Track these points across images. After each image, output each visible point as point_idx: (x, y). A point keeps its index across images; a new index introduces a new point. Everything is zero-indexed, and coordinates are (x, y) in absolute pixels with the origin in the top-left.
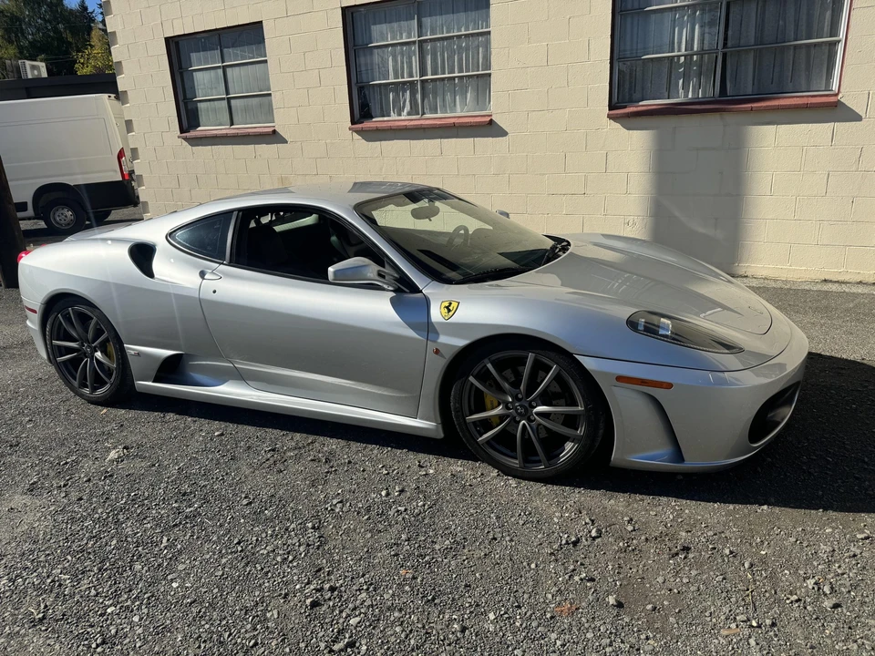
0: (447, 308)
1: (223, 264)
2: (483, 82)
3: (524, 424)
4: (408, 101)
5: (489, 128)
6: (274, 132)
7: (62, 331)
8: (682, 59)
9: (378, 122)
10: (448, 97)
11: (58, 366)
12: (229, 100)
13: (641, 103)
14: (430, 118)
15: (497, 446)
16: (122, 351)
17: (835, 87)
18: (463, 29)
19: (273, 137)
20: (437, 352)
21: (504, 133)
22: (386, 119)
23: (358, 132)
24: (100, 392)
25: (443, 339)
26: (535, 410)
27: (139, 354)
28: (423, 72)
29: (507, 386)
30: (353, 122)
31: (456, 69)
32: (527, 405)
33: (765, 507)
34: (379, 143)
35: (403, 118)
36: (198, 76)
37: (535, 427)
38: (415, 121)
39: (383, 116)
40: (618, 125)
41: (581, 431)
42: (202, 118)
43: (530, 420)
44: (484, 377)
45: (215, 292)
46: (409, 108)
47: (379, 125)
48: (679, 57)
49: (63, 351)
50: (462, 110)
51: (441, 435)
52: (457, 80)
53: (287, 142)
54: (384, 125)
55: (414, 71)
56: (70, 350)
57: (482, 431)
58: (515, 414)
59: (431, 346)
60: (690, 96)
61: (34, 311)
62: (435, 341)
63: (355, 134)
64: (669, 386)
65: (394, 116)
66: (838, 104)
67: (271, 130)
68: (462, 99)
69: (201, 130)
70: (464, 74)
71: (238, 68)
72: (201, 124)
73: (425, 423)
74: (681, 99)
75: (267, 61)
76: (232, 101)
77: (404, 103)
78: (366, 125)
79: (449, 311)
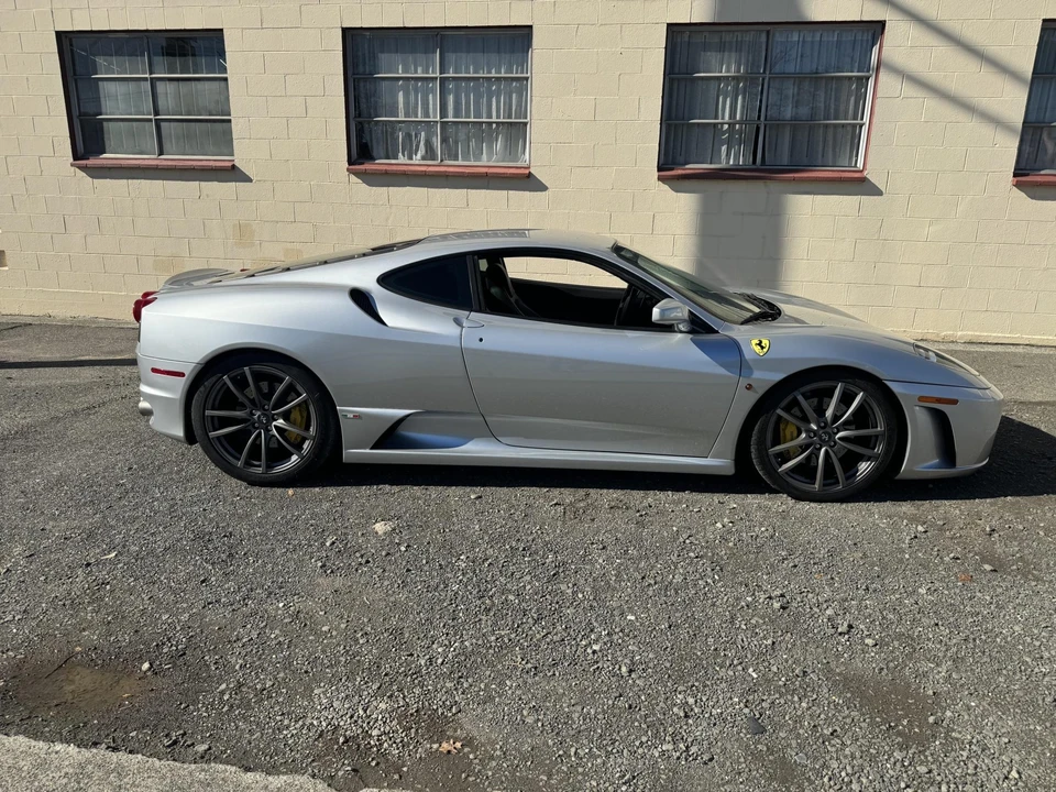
0: (759, 345)
2: (516, 131)
3: (828, 449)
4: (422, 143)
5: (528, 182)
6: (234, 167)
8: (726, 127)
9: (381, 164)
10: (473, 143)
12: (158, 122)
13: (687, 167)
14: (460, 164)
15: (797, 476)
16: (332, 415)
17: (860, 165)
18: (493, 71)
19: (233, 173)
20: (749, 387)
21: (542, 187)
22: (393, 161)
23: (357, 174)
25: (757, 374)
26: (837, 436)
28: (444, 113)
30: (350, 162)
31: (484, 115)
32: (831, 432)
34: (387, 188)
35: (413, 162)
36: (106, 88)
37: (837, 451)
38: (433, 167)
39: (389, 158)
40: (666, 187)
42: (110, 141)
43: (832, 445)
46: (424, 152)
47: (384, 168)
48: (722, 124)
50: (490, 158)
52: (494, 126)
53: (251, 181)
54: (394, 168)
55: (431, 111)
56: (233, 421)
57: (784, 461)
59: (744, 382)
60: (731, 163)
61: (179, 374)
62: (749, 377)
63: (352, 177)
64: (954, 402)
65: (402, 159)
66: (864, 180)
67: (230, 164)
68: (490, 147)
69: (108, 157)
70: (494, 119)
71: (176, 83)
72: (107, 150)
73: (718, 461)
74: (723, 165)
75: (226, 79)
76: (162, 124)
77: (418, 147)
78: (367, 166)
79: (762, 348)
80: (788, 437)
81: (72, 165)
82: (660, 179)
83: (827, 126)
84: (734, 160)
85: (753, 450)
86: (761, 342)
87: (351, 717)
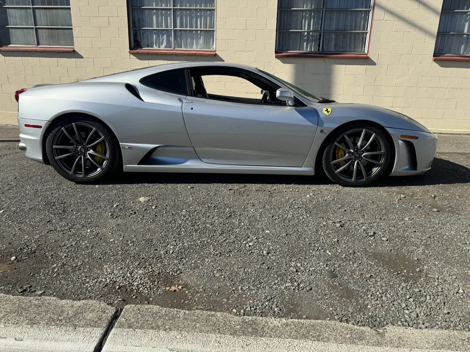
2: (209, 34)
4: (165, 40)
5: (215, 58)
6: (74, 51)
8: (306, 33)
9: (145, 49)
10: (189, 40)
12: (37, 29)
13: (288, 52)
17: (366, 51)
18: (198, 6)
19: (73, 54)
20: (322, 131)
21: (222, 61)
22: (151, 48)
23: (133, 54)
24: (91, 175)
25: (326, 125)
26: (363, 155)
28: (175, 26)
30: (130, 49)
31: (194, 27)
32: (360, 153)
34: (148, 61)
35: (161, 49)
36: (10, 12)
38: (170, 50)
39: (148, 46)
40: (279, 61)
41: (382, 161)
42: (13, 38)
43: (360, 159)
46: (166, 44)
47: (147, 51)
48: (304, 32)
50: (197, 48)
52: (199, 32)
53: (82, 57)
54: (152, 51)
55: (169, 25)
57: (337, 168)
59: (319, 129)
60: (308, 50)
62: (321, 126)
63: (131, 55)
64: (416, 138)
65: (155, 47)
66: (368, 58)
67: (72, 49)
68: (197, 43)
69: (12, 46)
70: (199, 29)
71: (45, 10)
72: (12, 43)
73: (307, 169)
74: (305, 51)
75: (69, 9)
76: (39, 30)
77: (163, 40)
78: (139, 51)
79: (328, 112)
80: (340, 156)
82: (276, 57)
83: (351, 33)
84: (310, 49)
85: (323, 163)
86: (327, 109)
87: (123, 277)
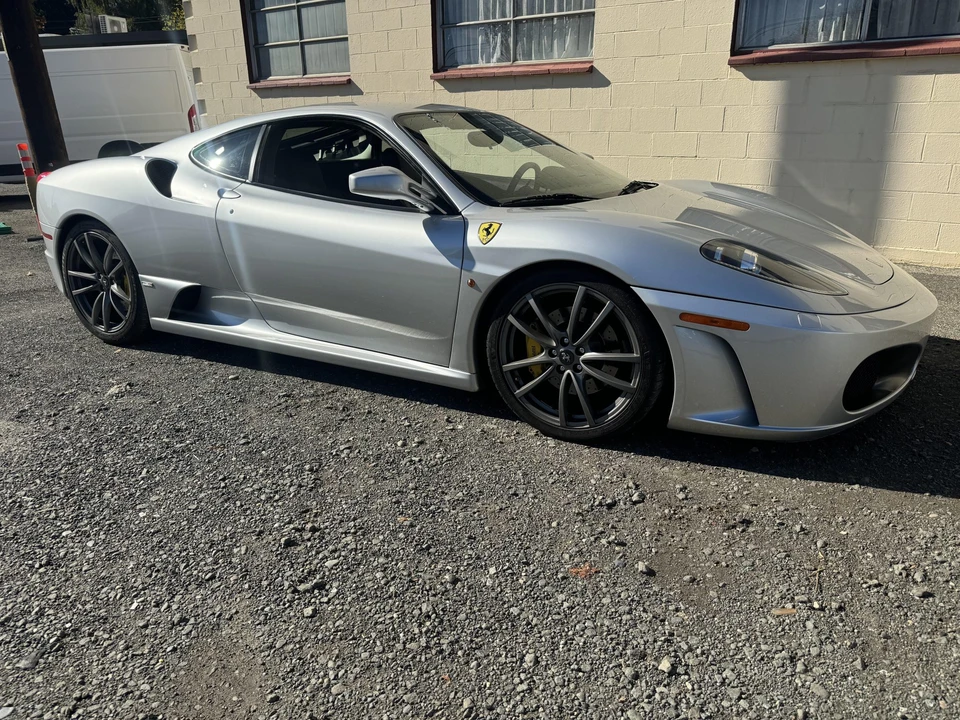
0: (487, 230)
1: (245, 182)
2: (585, 22)
3: (569, 374)
4: (498, 45)
5: (589, 77)
6: (349, 81)
7: (79, 261)
9: (463, 69)
10: (545, 41)
11: (74, 299)
12: (303, 45)
13: (770, 48)
14: (522, 65)
15: (537, 401)
16: (137, 282)
19: (348, 87)
20: (472, 284)
21: (605, 83)
22: (472, 66)
23: (440, 81)
24: (115, 329)
25: (479, 268)
26: (582, 357)
27: (153, 286)
28: (517, 10)
29: (550, 328)
30: (436, 70)
31: (555, 9)
32: (573, 351)
33: (856, 486)
34: (463, 93)
35: (492, 65)
37: (581, 378)
38: (507, 68)
39: (470, 63)
40: (740, 75)
41: (634, 384)
42: (274, 65)
43: (576, 370)
44: (527, 316)
45: (232, 212)
46: (499, 54)
47: (464, 73)
49: (80, 283)
50: (561, 56)
51: (475, 388)
52: (556, 20)
53: (362, 93)
55: (506, 11)
56: (86, 282)
57: (521, 382)
58: (559, 363)
59: (466, 277)
60: (831, 39)
61: (50, 237)
62: (470, 271)
63: (437, 84)
64: (744, 326)
65: (482, 63)
67: (346, 79)
68: (562, 47)
69: (272, 79)
70: (565, 12)
71: (314, 8)
72: (272, 73)
74: (820, 42)
76: (306, 47)
77: (494, 48)
78: (450, 73)
79: (488, 233)
80: (531, 352)
81: (248, 87)
82: (732, 64)
84: (835, 37)
85: (490, 364)
